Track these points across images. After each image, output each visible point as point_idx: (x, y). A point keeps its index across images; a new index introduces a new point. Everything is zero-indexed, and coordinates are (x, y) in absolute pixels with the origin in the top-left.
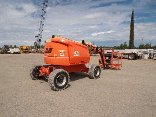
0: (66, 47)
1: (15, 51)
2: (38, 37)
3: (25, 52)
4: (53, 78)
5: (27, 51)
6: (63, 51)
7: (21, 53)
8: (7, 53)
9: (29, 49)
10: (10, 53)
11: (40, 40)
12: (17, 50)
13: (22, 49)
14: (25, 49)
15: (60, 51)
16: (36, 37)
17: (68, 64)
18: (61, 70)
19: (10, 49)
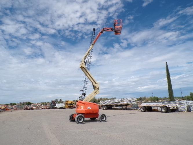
0: (84, 105)
1: (61, 107)
2: (82, 91)
3: (69, 107)
4: (77, 118)
5: (71, 106)
6: (83, 106)
7: (66, 108)
8: (53, 108)
9: (74, 104)
10: (56, 108)
11: (85, 94)
12: (63, 105)
13: (67, 104)
14: (70, 104)
15: (81, 106)
16: (81, 91)
17: (85, 112)
18: (80, 115)
19: (57, 104)
